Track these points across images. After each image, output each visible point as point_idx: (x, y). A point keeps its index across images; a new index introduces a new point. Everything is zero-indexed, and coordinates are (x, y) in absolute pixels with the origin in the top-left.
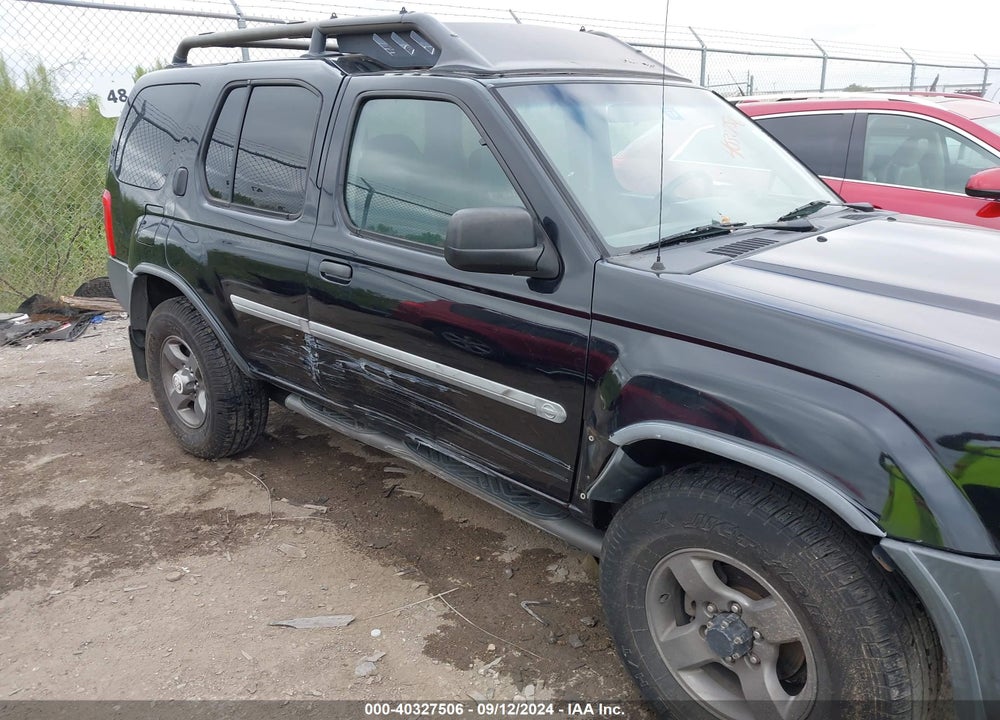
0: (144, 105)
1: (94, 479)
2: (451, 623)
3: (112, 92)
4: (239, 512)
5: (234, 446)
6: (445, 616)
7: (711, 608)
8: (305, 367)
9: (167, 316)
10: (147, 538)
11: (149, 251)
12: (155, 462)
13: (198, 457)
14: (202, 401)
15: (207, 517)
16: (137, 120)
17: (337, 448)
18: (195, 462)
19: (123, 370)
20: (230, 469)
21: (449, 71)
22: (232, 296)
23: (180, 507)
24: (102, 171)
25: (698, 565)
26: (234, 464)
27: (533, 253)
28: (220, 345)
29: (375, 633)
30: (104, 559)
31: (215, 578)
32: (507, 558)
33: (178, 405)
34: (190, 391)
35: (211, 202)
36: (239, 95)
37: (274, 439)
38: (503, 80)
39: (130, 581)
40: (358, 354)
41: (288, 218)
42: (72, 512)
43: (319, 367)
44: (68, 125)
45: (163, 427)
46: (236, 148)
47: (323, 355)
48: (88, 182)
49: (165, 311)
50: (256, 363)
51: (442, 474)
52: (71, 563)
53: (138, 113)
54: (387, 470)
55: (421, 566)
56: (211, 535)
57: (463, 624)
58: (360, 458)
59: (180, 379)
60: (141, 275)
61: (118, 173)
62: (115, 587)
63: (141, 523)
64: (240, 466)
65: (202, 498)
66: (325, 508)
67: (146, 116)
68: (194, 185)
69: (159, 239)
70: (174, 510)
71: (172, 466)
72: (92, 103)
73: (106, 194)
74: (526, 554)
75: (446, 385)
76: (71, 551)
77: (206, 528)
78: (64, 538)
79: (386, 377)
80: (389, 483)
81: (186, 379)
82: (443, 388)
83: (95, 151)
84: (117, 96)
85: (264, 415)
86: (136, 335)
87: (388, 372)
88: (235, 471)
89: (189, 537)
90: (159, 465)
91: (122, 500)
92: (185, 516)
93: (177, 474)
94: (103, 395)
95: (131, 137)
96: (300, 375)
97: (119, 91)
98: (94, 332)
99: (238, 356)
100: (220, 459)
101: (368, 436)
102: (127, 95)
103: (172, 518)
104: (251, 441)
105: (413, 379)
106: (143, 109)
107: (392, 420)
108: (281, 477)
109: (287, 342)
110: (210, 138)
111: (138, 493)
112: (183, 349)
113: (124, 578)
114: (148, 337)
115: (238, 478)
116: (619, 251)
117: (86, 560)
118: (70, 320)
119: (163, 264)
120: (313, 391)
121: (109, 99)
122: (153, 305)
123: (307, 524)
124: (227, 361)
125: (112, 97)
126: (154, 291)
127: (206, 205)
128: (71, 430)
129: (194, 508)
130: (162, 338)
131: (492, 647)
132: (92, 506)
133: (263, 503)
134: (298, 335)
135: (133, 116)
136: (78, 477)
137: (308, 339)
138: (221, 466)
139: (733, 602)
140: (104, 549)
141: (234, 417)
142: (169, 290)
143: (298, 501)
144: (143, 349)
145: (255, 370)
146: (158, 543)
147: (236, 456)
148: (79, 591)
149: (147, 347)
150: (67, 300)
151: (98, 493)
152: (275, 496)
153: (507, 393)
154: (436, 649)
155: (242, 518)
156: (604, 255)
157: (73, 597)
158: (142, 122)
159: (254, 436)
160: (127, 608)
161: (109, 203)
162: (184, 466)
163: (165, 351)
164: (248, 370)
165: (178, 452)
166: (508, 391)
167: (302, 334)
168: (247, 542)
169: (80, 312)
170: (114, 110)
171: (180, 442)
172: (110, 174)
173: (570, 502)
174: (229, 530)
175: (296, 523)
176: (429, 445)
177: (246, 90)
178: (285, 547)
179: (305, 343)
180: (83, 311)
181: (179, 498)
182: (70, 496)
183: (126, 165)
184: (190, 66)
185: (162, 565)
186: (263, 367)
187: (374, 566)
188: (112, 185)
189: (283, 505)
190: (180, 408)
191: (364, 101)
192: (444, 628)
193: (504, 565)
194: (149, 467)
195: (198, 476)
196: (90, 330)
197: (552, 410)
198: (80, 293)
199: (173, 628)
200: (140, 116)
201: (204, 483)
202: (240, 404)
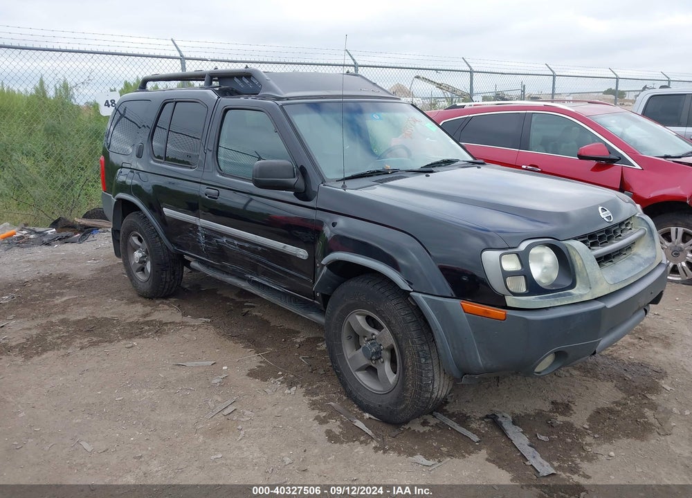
0: (125, 109)
1: (91, 307)
2: (263, 365)
3: (107, 101)
4: (164, 321)
5: (165, 291)
6: (261, 362)
7: (366, 339)
8: (199, 244)
9: (131, 221)
10: (117, 332)
11: (123, 187)
12: (122, 300)
13: (145, 298)
14: (148, 267)
15: (147, 323)
16: (120, 118)
17: (220, 295)
18: (144, 300)
19: (109, 258)
20: (163, 303)
21: (264, 97)
22: (164, 209)
23: (135, 319)
24: (100, 146)
25: (359, 318)
26: (165, 301)
27: (293, 181)
28: (158, 235)
29: (225, 368)
30: (95, 339)
31: (149, 348)
32: (298, 340)
33: (136, 269)
34: (142, 262)
35: (154, 161)
36: (169, 107)
37: (188, 290)
38: (288, 102)
39: (108, 348)
40: (222, 234)
41: (191, 168)
42: (79, 321)
43: (205, 243)
44: (80, 120)
45: (129, 284)
46: (167, 131)
47: (207, 237)
48: (92, 153)
49: (131, 219)
50: (176, 244)
51: (264, 296)
52: (78, 341)
53: (121, 113)
54: (245, 304)
55: (253, 343)
56: (149, 331)
57: (269, 365)
58: (232, 299)
59: (138, 255)
60: (119, 200)
61: (109, 147)
62: (100, 350)
63: (114, 326)
64: (168, 302)
65: (147, 315)
66: (209, 320)
67: (126, 115)
68: (146, 151)
69: (129, 182)
70: (131, 320)
71: (132, 302)
72: (95, 106)
73: (102, 158)
74: (309, 338)
75: (260, 246)
76: (79, 336)
77: (147, 328)
78: (75, 331)
79: (235, 246)
80: (246, 310)
81: (141, 255)
82: (260, 248)
83: (97, 134)
84: (110, 103)
85: (180, 274)
86: (115, 233)
87: (236, 242)
88: (165, 304)
89: (138, 331)
90: (125, 301)
91: (105, 316)
92: (137, 323)
93: (134, 305)
94: (96, 270)
95: (116, 127)
96: (196, 249)
97: (111, 101)
98: (93, 239)
99: (167, 240)
100: (157, 298)
101: (230, 279)
102: (116, 103)
103: (130, 324)
104: (174, 289)
105: (247, 245)
106: (125, 112)
107: (238, 268)
108: (189, 307)
109: (190, 231)
110: (156, 126)
111: (113, 313)
112: (140, 240)
113: (105, 347)
114: (121, 234)
115: (166, 307)
116: (332, 180)
117: (86, 340)
118: (80, 232)
119: (130, 193)
120: (203, 257)
121: (105, 105)
122: (124, 217)
123: (199, 326)
124: (161, 244)
125: (107, 104)
126: (125, 208)
127: (152, 162)
128: (79, 286)
129: (142, 320)
130: (129, 233)
131: (280, 373)
132: (89, 319)
133: (178, 317)
134: (195, 226)
135: (118, 115)
136: (82, 306)
137: (200, 229)
138: (158, 302)
139: (374, 334)
140: (95, 335)
141: (164, 274)
142: (134, 208)
143: (195, 317)
144: (119, 241)
145: (176, 248)
146: (122, 334)
147: (166, 297)
148: (82, 351)
149: (121, 239)
150: (79, 220)
151: (92, 313)
152: (184, 315)
153: (285, 247)
154: (252, 374)
155: (166, 324)
156: (323, 182)
157: (80, 353)
158: (123, 119)
159: (175, 286)
160: (106, 358)
161: (103, 163)
162: (138, 302)
163: (130, 241)
164: (171, 247)
165: (136, 295)
166: (285, 246)
167: (197, 226)
168: (167, 333)
169: (85, 228)
170: (107, 112)
171: (137, 290)
172: (104, 148)
173: (314, 299)
174: (159, 328)
175: (194, 326)
176: (257, 279)
177: (173, 104)
178: (186, 336)
179: (199, 231)
180: (86, 227)
181: (134, 316)
182: (78, 314)
183: (114, 143)
184: (147, 91)
185: (124, 342)
186: (179, 247)
187: (230, 343)
188: (106, 154)
189: (188, 319)
190: (137, 272)
191: (226, 111)
192: (259, 367)
193: (296, 343)
194: (120, 302)
195: (145, 306)
196: (90, 238)
197: (302, 253)
198: (85, 217)
199: (127, 365)
200: (122, 116)
201: (148, 309)
202: (168, 267)
